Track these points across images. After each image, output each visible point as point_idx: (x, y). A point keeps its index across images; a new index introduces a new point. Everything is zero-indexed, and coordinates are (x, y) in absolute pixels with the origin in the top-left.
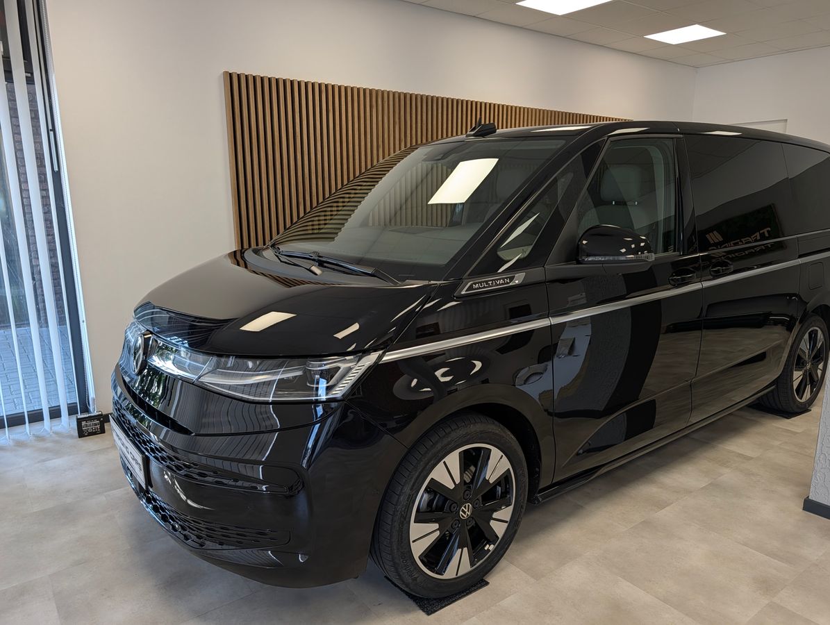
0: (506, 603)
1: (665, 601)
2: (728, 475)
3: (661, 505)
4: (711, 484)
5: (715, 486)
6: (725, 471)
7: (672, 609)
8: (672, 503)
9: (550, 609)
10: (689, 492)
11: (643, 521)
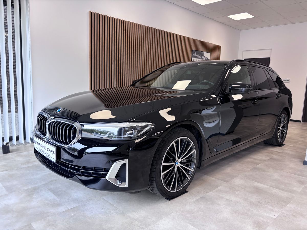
0: (220, 188)
1: (272, 187)
2: (274, 156)
3: (258, 164)
4: (270, 159)
5: (272, 159)
6: (274, 155)
7: (275, 189)
8: (260, 163)
9: (235, 189)
10: (265, 160)
11: (254, 168)
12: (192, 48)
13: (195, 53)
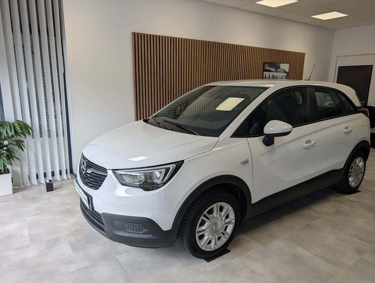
2: (344, 208)
3: (315, 219)
4: (337, 211)
7: (319, 259)
11: (307, 225)
12: (264, 60)
13: (267, 66)
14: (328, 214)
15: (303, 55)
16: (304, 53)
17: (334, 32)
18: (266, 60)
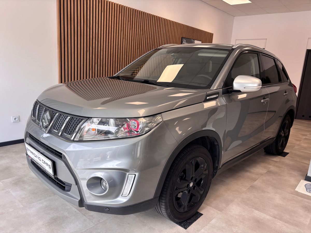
11: (251, 186)
12: (182, 36)
13: (185, 41)
14: (263, 175)
15: (211, 35)
16: (213, 34)
17: (234, 18)
18: (183, 35)
